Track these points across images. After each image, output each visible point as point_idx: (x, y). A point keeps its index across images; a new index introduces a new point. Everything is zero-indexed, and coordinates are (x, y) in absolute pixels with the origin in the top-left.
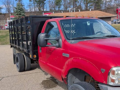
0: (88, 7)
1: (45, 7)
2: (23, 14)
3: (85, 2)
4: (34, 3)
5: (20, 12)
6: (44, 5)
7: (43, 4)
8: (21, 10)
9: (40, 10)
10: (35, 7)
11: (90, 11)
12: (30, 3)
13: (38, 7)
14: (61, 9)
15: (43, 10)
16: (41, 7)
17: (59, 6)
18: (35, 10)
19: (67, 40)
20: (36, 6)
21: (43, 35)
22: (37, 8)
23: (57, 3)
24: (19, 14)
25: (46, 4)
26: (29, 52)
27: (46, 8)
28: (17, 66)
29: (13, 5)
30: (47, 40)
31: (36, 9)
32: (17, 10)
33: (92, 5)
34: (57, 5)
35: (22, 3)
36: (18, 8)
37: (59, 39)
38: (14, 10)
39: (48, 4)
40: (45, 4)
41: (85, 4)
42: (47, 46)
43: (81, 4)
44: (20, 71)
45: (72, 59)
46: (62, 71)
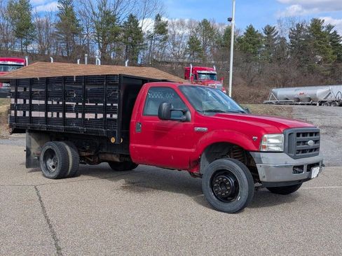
3: (98, 38)
45: (213, 133)
46: (193, 150)
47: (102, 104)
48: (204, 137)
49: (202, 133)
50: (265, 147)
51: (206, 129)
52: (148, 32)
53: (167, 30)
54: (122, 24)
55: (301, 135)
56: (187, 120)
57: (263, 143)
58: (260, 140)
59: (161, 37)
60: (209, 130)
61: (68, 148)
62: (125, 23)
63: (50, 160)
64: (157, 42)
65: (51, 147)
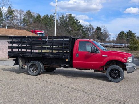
45: (109, 57)
46: (101, 63)
47: (62, 47)
48: (106, 59)
49: (105, 57)
50: (128, 61)
51: (107, 56)
52: (5, 14)
53: (13, 14)
56: (99, 53)
57: (128, 60)
58: (127, 59)
60: (108, 56)
61: (40, 63)
63: (31, 68)
64: (9, 18)
65: (34, 63)
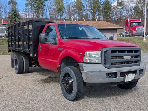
0: (96, 16)
1: (44, 14)
2: (19, 20)
3: (92, 11)
4: (31, 8)
5: (15, 17)
6: (44, 12)
7: (43, 10)
8: (16, 16)
9: (38, 17)
10: (31, 13)
11: (96, 20)
12: (26, 8)
13: (36, 13)
14: (64, 17)
15: (42, 17)
16: (39, 14)
17: (61, 14)
18: (32, 17)
19: (62, 39)
20: (34, 11)
21: (43, 34)
22: (35, 15)
23: (59, 9)
24: (14, 20)
25: (46, 10)
26: (29, 51)
27: (46, 15)
28: (16, 69)
29: (5, 10)
30: (46, 38)
31: (33, 15)
32: (12, 16)
33: (100, 15)
34: (59, 13)
35: (17, 7)
36: (13, 13)
37: (56, 38)
38: (6, 15)
39: (48, 10)
40: (44, 10)
41: (92, 12)
42: (46, 42)
43: (88, 12)
44: (19, 73)
46: (57, 61)
49: (61, 51)
52: (114, 6)
53: (123, 4)
54: (102, 3)
55: (118, 52)
56: (56, 44)
57: (86, 58)
59: (120, 7)
62: (103, 2)
64: (118, 10)
